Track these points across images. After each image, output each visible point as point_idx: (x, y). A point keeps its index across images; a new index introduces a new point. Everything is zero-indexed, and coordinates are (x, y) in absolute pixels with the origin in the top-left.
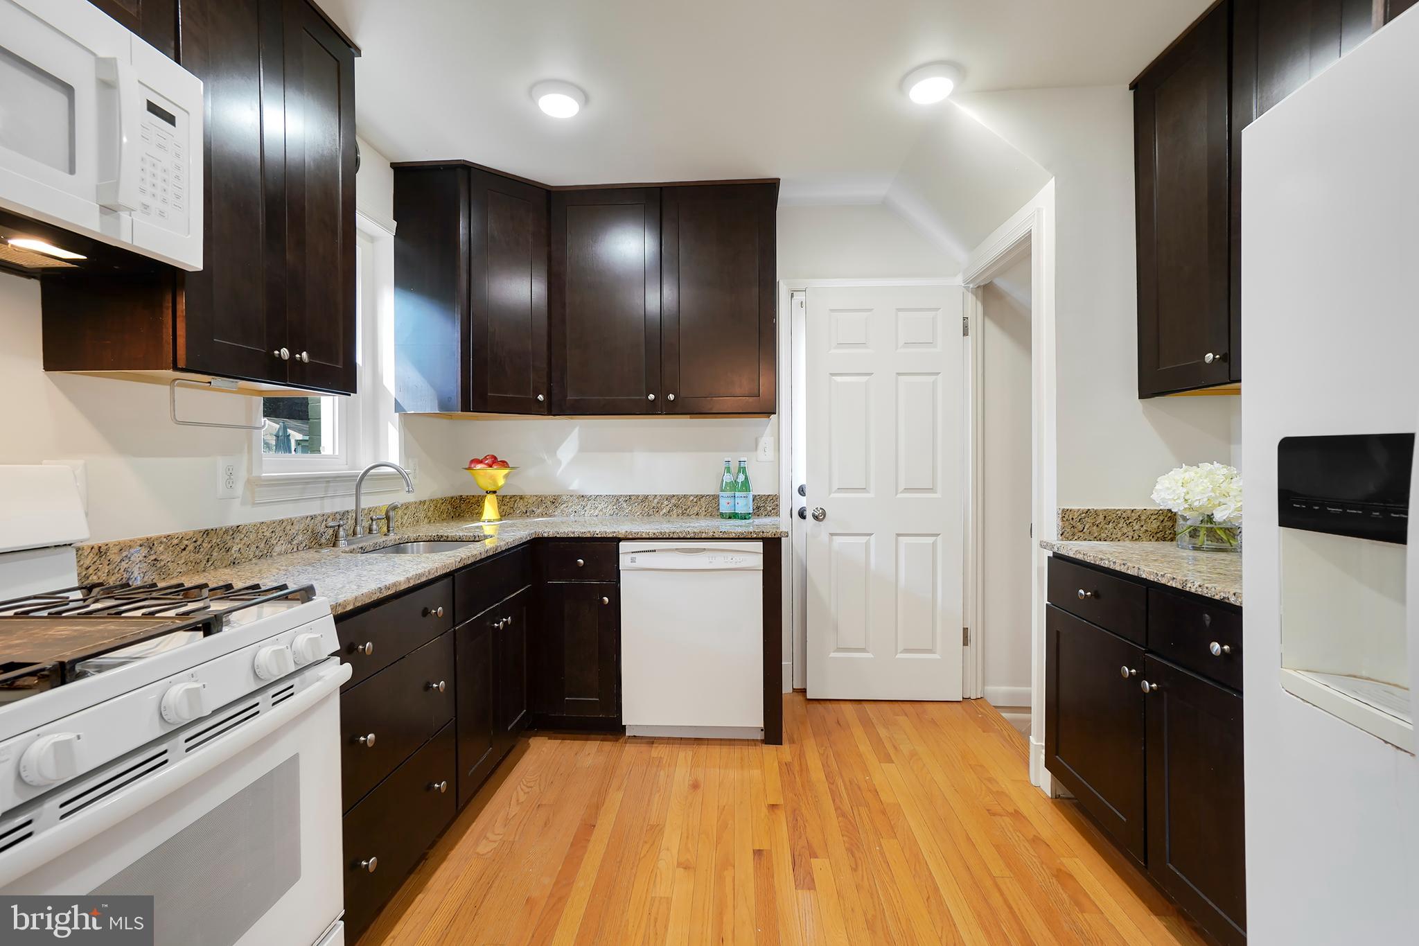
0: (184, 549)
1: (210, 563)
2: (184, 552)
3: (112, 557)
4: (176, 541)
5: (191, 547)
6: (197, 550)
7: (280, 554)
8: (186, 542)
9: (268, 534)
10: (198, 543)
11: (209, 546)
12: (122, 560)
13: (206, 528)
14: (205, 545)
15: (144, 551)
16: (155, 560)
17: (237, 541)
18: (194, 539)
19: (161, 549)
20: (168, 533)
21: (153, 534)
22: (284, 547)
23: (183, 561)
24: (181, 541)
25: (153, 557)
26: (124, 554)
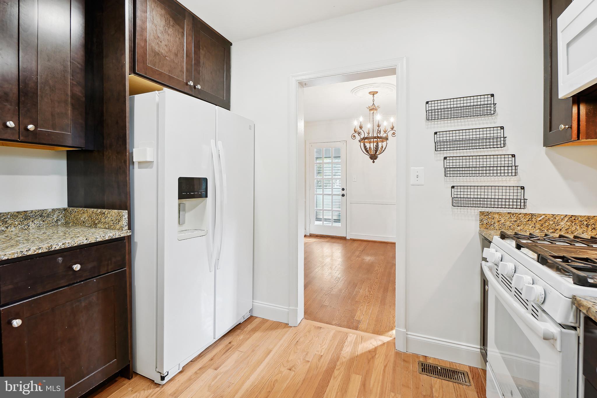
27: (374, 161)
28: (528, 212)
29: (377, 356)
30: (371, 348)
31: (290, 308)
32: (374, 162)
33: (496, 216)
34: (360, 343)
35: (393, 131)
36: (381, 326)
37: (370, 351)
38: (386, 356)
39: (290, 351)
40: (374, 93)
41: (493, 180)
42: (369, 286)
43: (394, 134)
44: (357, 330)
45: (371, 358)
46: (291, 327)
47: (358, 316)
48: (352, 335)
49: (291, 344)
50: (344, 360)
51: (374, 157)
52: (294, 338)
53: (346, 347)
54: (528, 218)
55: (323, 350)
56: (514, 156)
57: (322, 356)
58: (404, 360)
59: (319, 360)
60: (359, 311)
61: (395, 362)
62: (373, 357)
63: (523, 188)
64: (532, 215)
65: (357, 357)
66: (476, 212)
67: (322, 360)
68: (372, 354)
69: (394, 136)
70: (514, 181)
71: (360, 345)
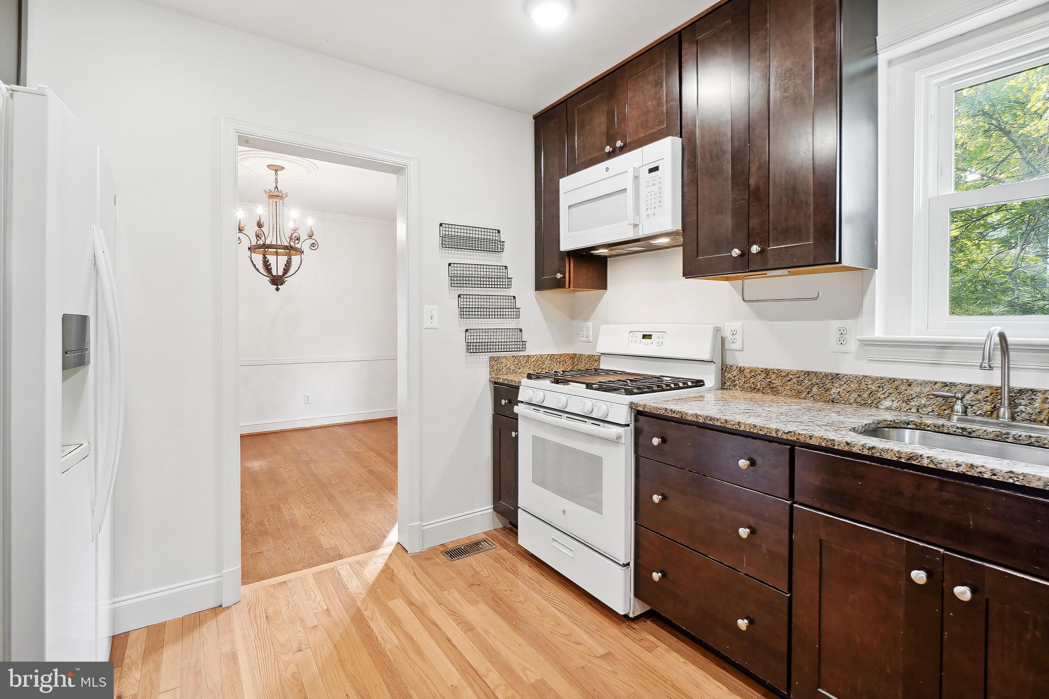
0: (790, 380)
1: (810, 395)
2: (789, 383)
3: (746, 374)
4: (783, 374)
5: (795, 380)
6: (800, 383)
7: (887, 409)
8: (791, 376)
9: (873, 388)
10: (800, 379)
11: (810, 383)
12: (751, 377)
13: (808, 370)
14: (806, 382)
15: (764, 375)
16: (770, 382)
17: (836, 385)
18: (797, 376)
19: (773, 376)
20: (780, 368)
21: (770, 367)
22: (895, 404)
23: (788, 388)
24: (787, 375)
25: (769, 380)
26: (753, 374)
27: (277, 287)
28: (526, 355)
29: (396, 571)
30: (381, 568)
31: (223, 572)
32: (277, 289)
33: (504, 360)
34: (361, 569)
35: (312, 241)
36: (369, 540)
37: (383, 571)
38: (406, 565)
39: (269, 633)
40: (277, 169)
41: (500, 322)
42: (301, 502)
43: (313, 245)
44: (343, 558)
45: (391, 577)
46: (228, 607)
47: (326, 541)
48: (343, 567)
49: (260, 626)
50: (363, 596)
51: (277, 281)
52: (255, 617)
53: (349, 582)
54: (526, 359)
55: (322, 603)
56: (514, 298)
57: (327, 610)
58: (427, 559)
59: (330, 616)
60: (321, 536)
61: (420, 566)
62: (393, 575)
63: (521, 330)
64: (529, 356)
65: (374, 584)
66: (485, 357)
67: (333, 613)
68: (387, 572)
69: (312, 248)
70: (515, 323)
71: (364, 571)
